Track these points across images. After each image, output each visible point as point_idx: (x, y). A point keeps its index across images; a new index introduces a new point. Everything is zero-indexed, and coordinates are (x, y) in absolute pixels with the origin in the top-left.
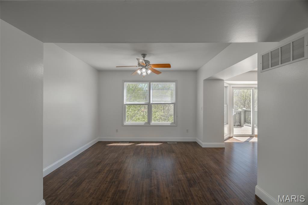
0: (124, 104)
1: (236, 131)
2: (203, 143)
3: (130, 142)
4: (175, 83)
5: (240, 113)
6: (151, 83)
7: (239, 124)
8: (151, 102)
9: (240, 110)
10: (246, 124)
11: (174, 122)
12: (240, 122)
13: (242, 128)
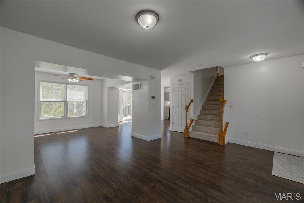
0: (40, 101)
1: (124, 118)
2: (107, 125)
3: (47, 133)
4: (87, 87)
5: (126, 108)
6: (68, 85)
7: (125, 115)
8: (68, 100)
9: (126, 105)
10: (129, 115)
11: (87, 115)
12: (126, 114)
13: (127, 117)
